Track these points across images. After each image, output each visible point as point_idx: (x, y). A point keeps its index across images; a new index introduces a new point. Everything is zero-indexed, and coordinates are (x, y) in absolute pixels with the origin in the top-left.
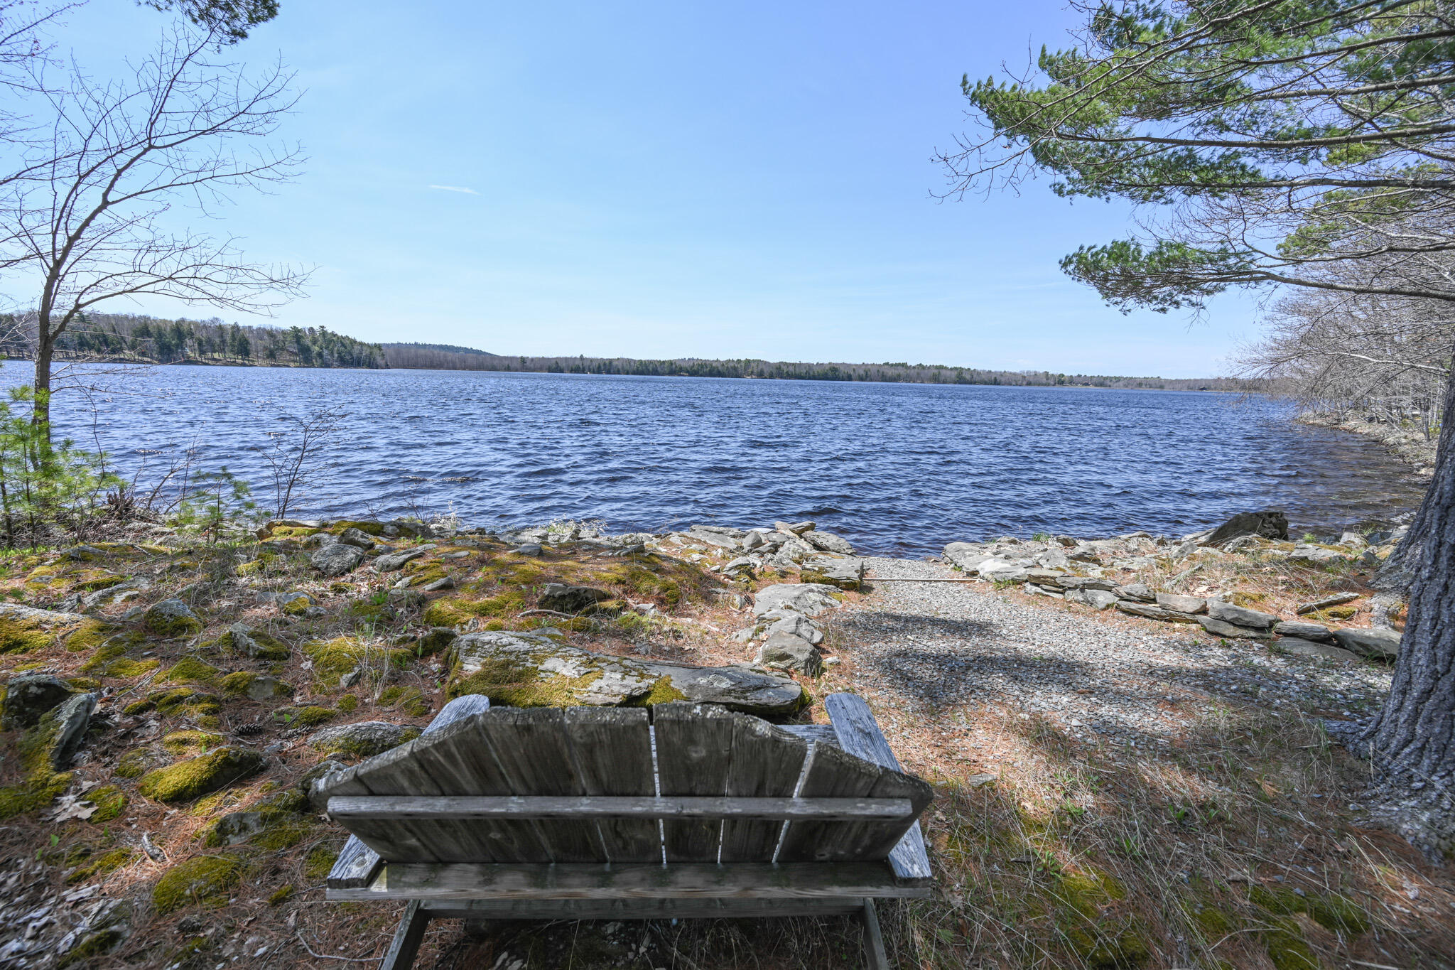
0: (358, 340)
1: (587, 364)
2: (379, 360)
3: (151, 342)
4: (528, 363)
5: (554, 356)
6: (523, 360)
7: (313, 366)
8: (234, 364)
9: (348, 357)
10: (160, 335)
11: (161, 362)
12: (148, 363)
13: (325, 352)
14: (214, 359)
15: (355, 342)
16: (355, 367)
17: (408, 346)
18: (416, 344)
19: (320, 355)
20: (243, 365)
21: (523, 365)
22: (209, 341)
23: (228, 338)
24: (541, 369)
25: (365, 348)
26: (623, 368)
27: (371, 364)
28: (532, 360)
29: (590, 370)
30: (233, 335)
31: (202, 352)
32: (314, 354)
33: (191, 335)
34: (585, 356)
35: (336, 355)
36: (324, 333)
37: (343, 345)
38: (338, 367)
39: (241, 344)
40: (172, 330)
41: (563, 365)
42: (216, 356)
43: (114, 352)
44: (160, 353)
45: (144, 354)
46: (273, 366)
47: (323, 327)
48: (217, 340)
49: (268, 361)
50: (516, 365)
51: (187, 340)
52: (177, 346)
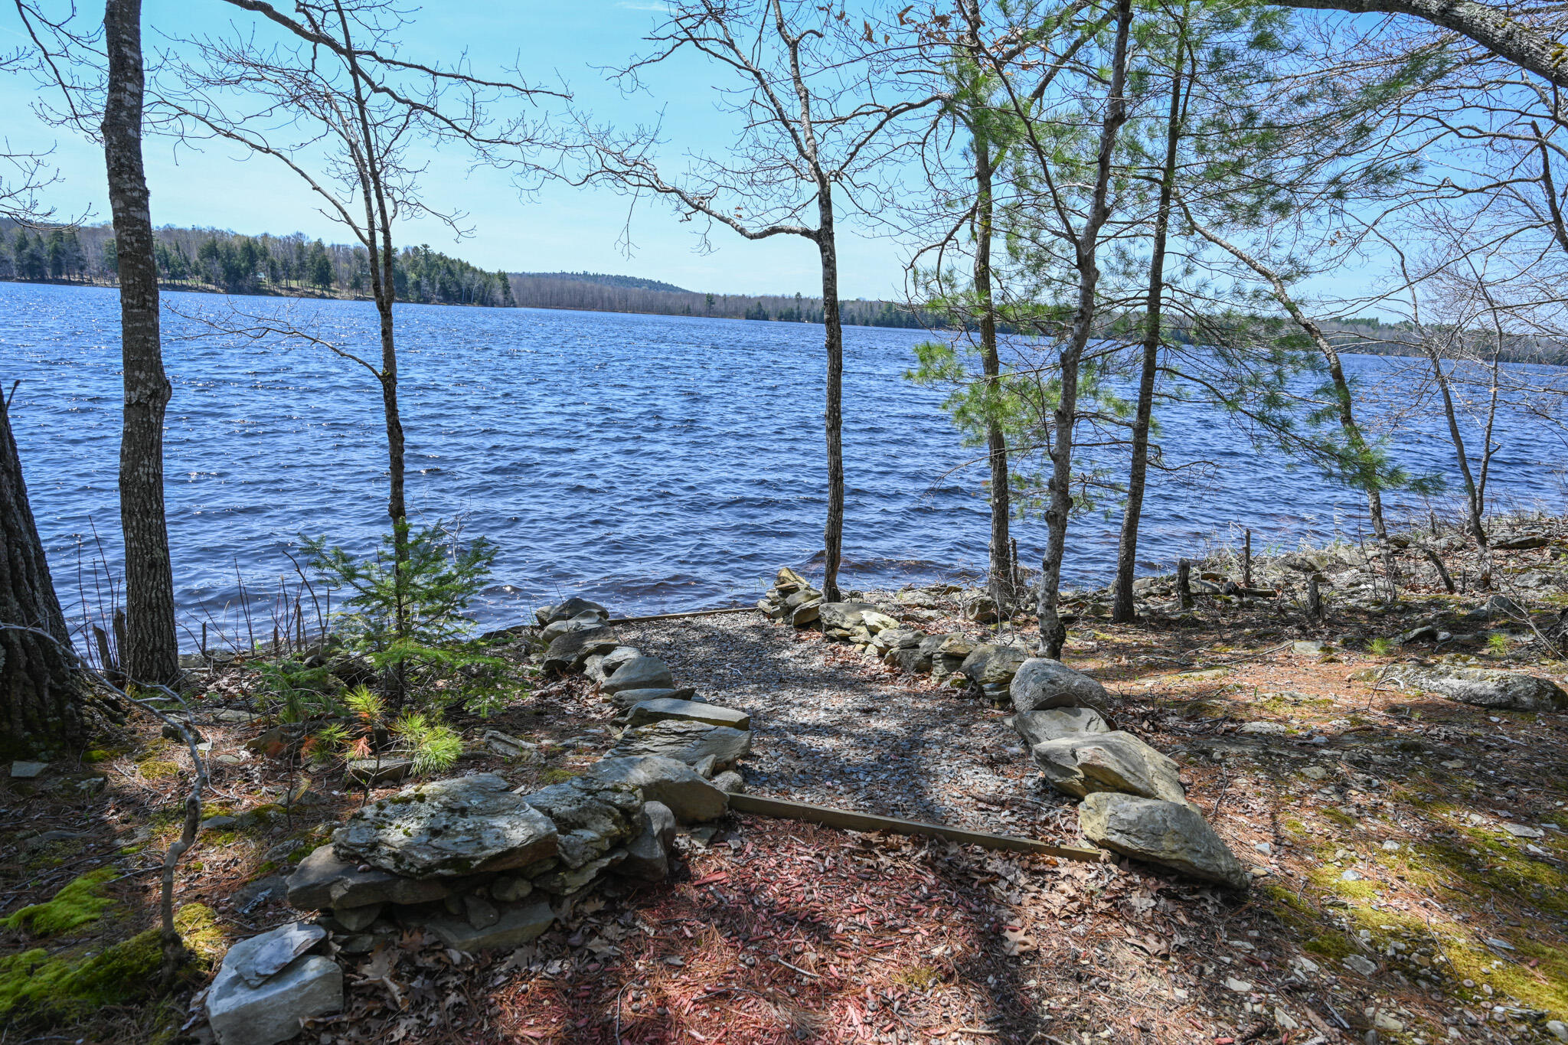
0: (472, 264)
1: (804, 308)
2: (499, 295)
3: (217, 266)
4: (717, 306)
5: (759, 294)
6: (710, 299)
7: (408, 301)
8: (311, 295)
9: (454, 289)
10: (230, 255)
11: (228, 291)
12: (212, 291)
13: (424, 281)
14: (291, 289)
15: (467, 266)
16: (463, 304)
17: (574, 277)
18: (585, 274)
19: (417, 284)
20: (322, 297)
21: (711, 306)
22: (285, 264)
23: (307, 259)
24: (734, 314)
25: (477, 277)
26: (860, 315)
27: (486, 301)
28: (725, 298)
29: (808, 318)
30: (313, 257)
31: (275, 279)
32: (410, 282)
33: (265, 253)
34: (804, 295)
35: (438, 286)
36: (427, 256)
37: (450, 272)
38: (440, 302)
39: (320, 269)
40: (244, 249)
41: (768, 308)
42: (294, 284)
43: (174, 276)
44: (227, 279)
45: (208, 280)
46: (357, 299)
47: (426, 246)
48: (296, 262)
49: (353, 293)
50: (699, 306)
51: (259, 262)
52: (247, 270)
